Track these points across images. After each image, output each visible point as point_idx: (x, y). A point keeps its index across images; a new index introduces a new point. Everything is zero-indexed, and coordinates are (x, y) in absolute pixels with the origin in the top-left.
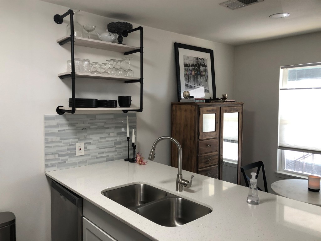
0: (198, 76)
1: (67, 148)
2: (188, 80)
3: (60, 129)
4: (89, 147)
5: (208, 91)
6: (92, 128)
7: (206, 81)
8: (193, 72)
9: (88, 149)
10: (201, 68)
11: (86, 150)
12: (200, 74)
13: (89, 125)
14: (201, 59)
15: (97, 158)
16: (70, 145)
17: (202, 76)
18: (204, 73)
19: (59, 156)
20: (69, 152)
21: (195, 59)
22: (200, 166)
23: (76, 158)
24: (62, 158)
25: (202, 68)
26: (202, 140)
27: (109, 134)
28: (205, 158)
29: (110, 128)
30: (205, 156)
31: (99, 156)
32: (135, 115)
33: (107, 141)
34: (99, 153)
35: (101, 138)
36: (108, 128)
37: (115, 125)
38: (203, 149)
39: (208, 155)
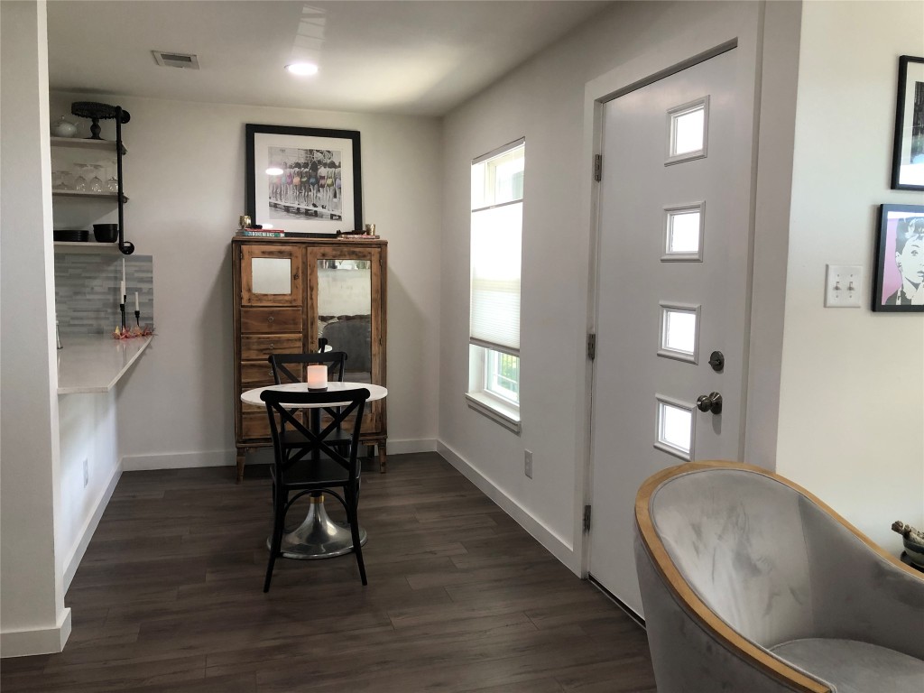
0: (311, 187)
2: (278, 196)
5: (340, 217)
7: (335, 196)
8: (296, 180)
10: (319, 171)
12: (317, 182)
14: (322, 153)
15: (70, 325)
17: (323, 186)
18: (329, 181)
21: (303, 152)
22: (244, 355)
25: (323, 171)
26: (252, 307)
27: (92, 288)
28: (260, 342)
29: (95, 278)
30: (260, 338)
31: (72, 322)
32: (149, 259)
33: (89, 300)
34: (73, 318)
35: (76, 293)
36: (90, 278)
37: (104, 275)
38: (254, 324)
39: (268, 338)
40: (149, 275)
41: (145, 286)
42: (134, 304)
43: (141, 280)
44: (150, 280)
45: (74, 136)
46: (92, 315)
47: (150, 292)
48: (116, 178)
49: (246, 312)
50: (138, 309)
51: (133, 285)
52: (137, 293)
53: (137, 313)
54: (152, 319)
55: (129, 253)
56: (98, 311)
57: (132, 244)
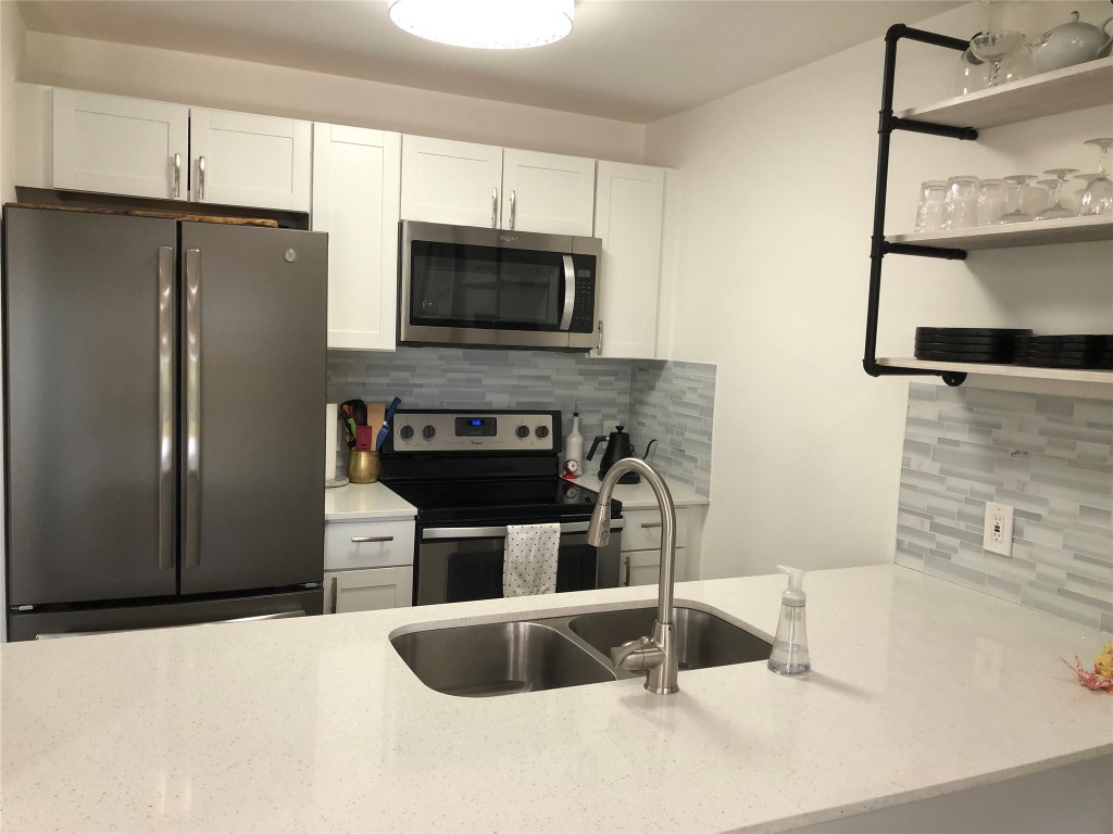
1: (956, 509)
3: (944, 434)
4: (1031, 532)
6: (1051, 457)
9: (1024, 537)
11: (1019, 543)
13: (1041, 440)
15: (1062, 593)
16: (968, 501)
19: (934, 527)
20: (962, 526)
23: (982, 556)
24: (942, 538)
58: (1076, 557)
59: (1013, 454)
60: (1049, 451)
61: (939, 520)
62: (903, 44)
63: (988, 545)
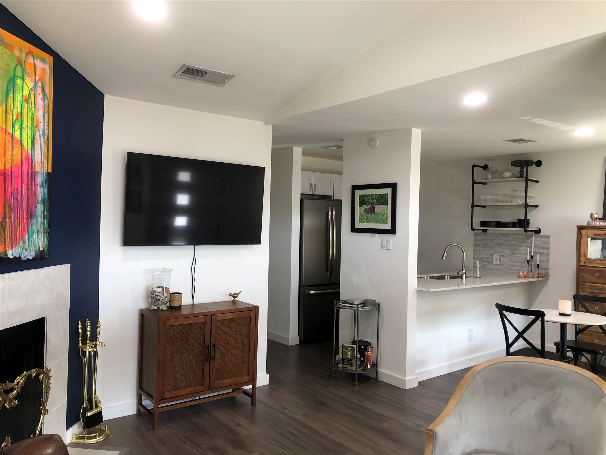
1: (487, 257)
3: (483, 242)
4: (502, 259)
6: (506, 245)
9: (502, 260)
11: (501, 261)
13: (504, 242)
15: (510, 269)
16: (489, 255)
19: (482, 261)
20: (489, 260)
23: (493, 266)
24: (483, 263)
26: (586, 266)
27: (520, 251)
28: (591, 287)
29: (521, 246)
30: (590, 285)
31: (511, 267)
32: (548, 237)
33: (518, 257)
34: (511, 266)
35: (513, 253)
36: (519, 246)
37: (525, 245)
38: (587, 277)
39: (596, 286)
40: (547, 245)
41: (545, 251)
42: (536, 260)
43: (543, 248)
44: (548, 249)
45: (511, 177)
46: (519, 264)
47: (548, 254)
48: (524, 196)
49: (583, 269)
50: (538, 264)
51: (538, 250)
52: (538, 255)
53: (538, 266)
54: (548, 269)
55: (538, 234)
56: (522, 263)
57: (539, 229)
58: (512, 262)
59: (498, 245)
60: (505, 244)
61: (483, 260)
62: (475, 168)
63: (494, 263)
